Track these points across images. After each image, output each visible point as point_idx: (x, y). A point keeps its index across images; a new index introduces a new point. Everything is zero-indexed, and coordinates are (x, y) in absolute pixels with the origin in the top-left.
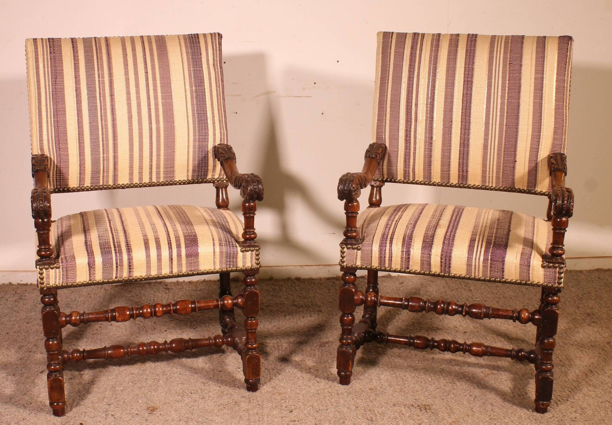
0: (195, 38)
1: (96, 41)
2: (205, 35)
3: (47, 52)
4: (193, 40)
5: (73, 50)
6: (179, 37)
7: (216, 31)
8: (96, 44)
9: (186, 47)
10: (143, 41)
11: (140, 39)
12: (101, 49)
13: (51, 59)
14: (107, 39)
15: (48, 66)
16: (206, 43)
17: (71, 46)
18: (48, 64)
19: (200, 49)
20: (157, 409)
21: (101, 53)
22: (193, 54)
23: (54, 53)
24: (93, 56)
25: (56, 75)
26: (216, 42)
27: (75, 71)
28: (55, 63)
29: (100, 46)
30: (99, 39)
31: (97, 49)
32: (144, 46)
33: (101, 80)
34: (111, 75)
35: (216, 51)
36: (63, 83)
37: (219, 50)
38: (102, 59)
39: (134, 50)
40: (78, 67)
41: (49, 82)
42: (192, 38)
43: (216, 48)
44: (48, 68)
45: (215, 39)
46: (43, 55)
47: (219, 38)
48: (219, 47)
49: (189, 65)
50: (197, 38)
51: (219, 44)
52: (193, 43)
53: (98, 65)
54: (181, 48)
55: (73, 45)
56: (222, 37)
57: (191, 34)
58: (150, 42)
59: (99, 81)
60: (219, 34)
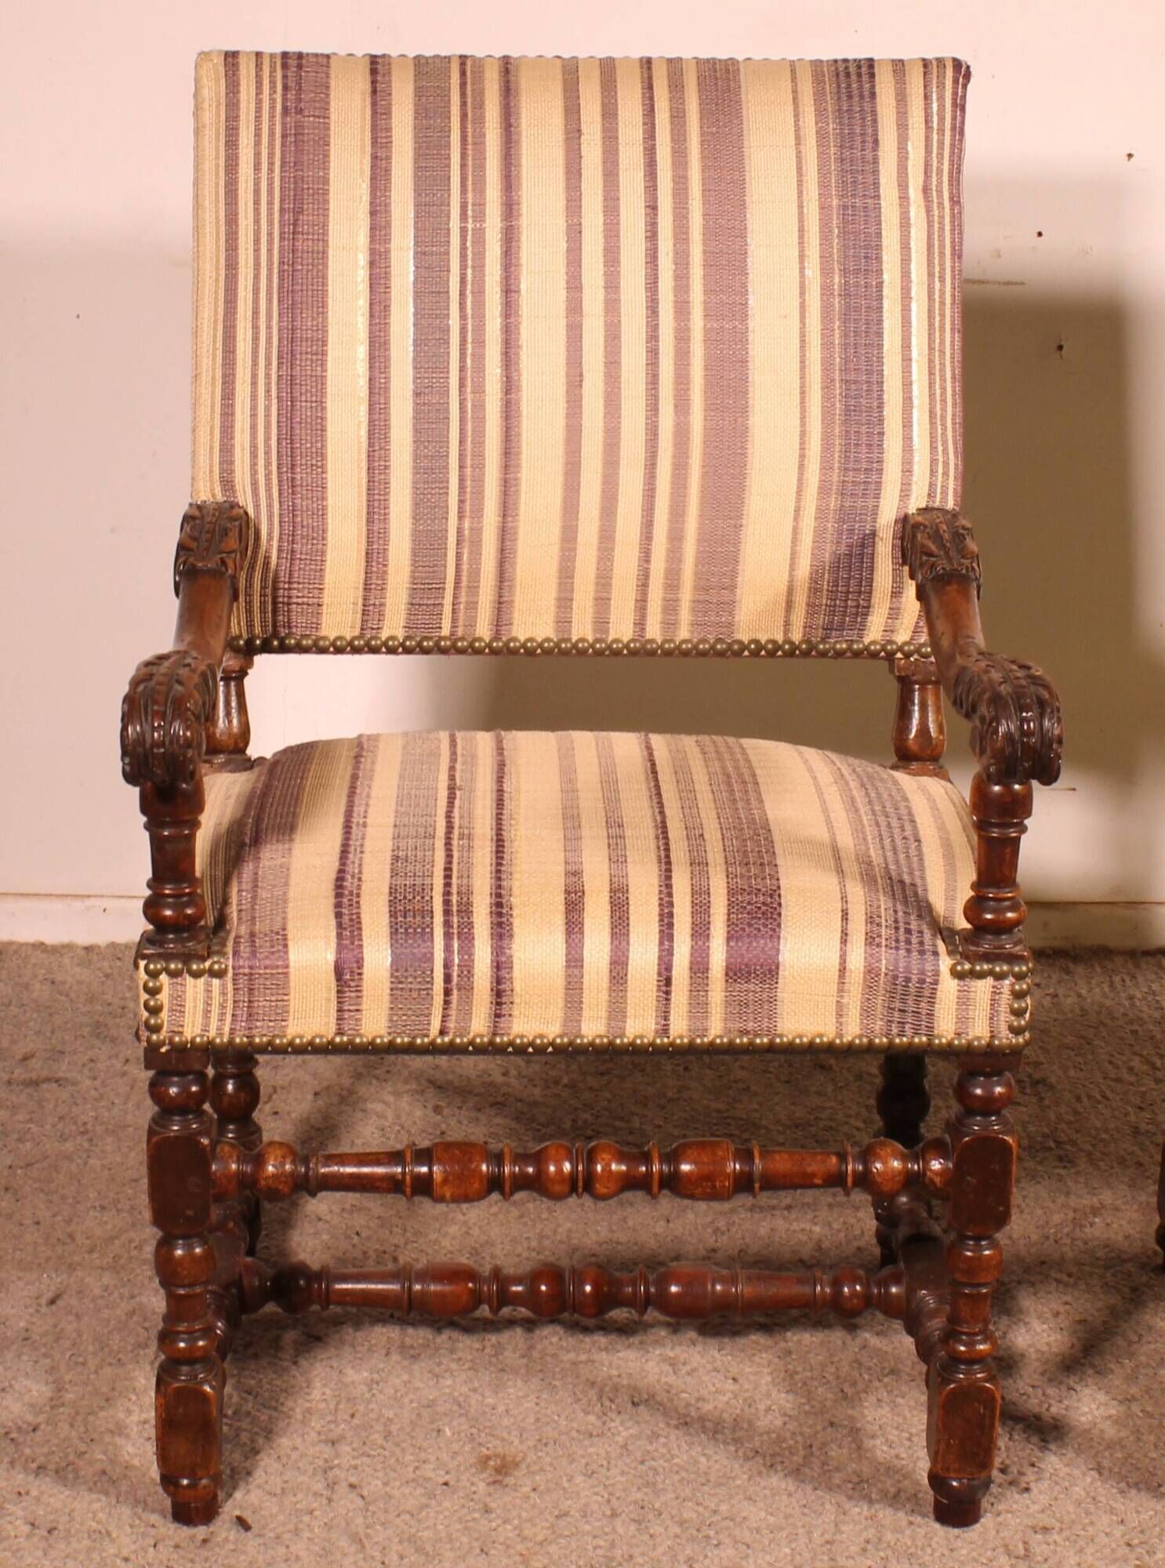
0: (859, 75)
1: (463, 73)
2: (899, 67)
3: (272, 108)
4: (849, 86)
5: (374, 104)
6: (793, 71)
7: (947, 53)
8: (463, 85)
9: (820, 113)
10: (650, 78)
11: (637, 71)
12: (480, 106)
13: (284, 136)
14: (507, 67)
15: (271, 164)
16: (902, 98)
17: (368, 87)
18: (271, 155)
19: (875, 121)
20: (517, 1465)
21: (480, 120)
22: (845, 142)
23: (300, 111)
24: (446, 131)
25: (298, 199)
26: (941, 98)
27: (374, 189)
28: (299, 151)
29: (480, 95)
30: (479, 63)
31: (464, 104)
32: (651, 98)
33: (470, 226)
34: (510, 209)
35: (941, 131)
36: (325, 233)
37: (953, 128)
38: (483, 143)
39: (609, 113)
40: (388, 171)
41: (270, 223)
42: (848, 75)
43: (942, 119)
44: (271, 170)
45: (941, 86)
46: (258, 118)
47: (956, 81)
48: (954, 118)
49: (823, 185)
50: (865, 78)
51: (954, 104)
52: (850, 97)
53: (463, 166)
54: (796, 116)
55: (374, 82)
56: (968, 76)
57: (846, 61)
58: (676, 86)
59: (463, 231)
60: (957, 64)
